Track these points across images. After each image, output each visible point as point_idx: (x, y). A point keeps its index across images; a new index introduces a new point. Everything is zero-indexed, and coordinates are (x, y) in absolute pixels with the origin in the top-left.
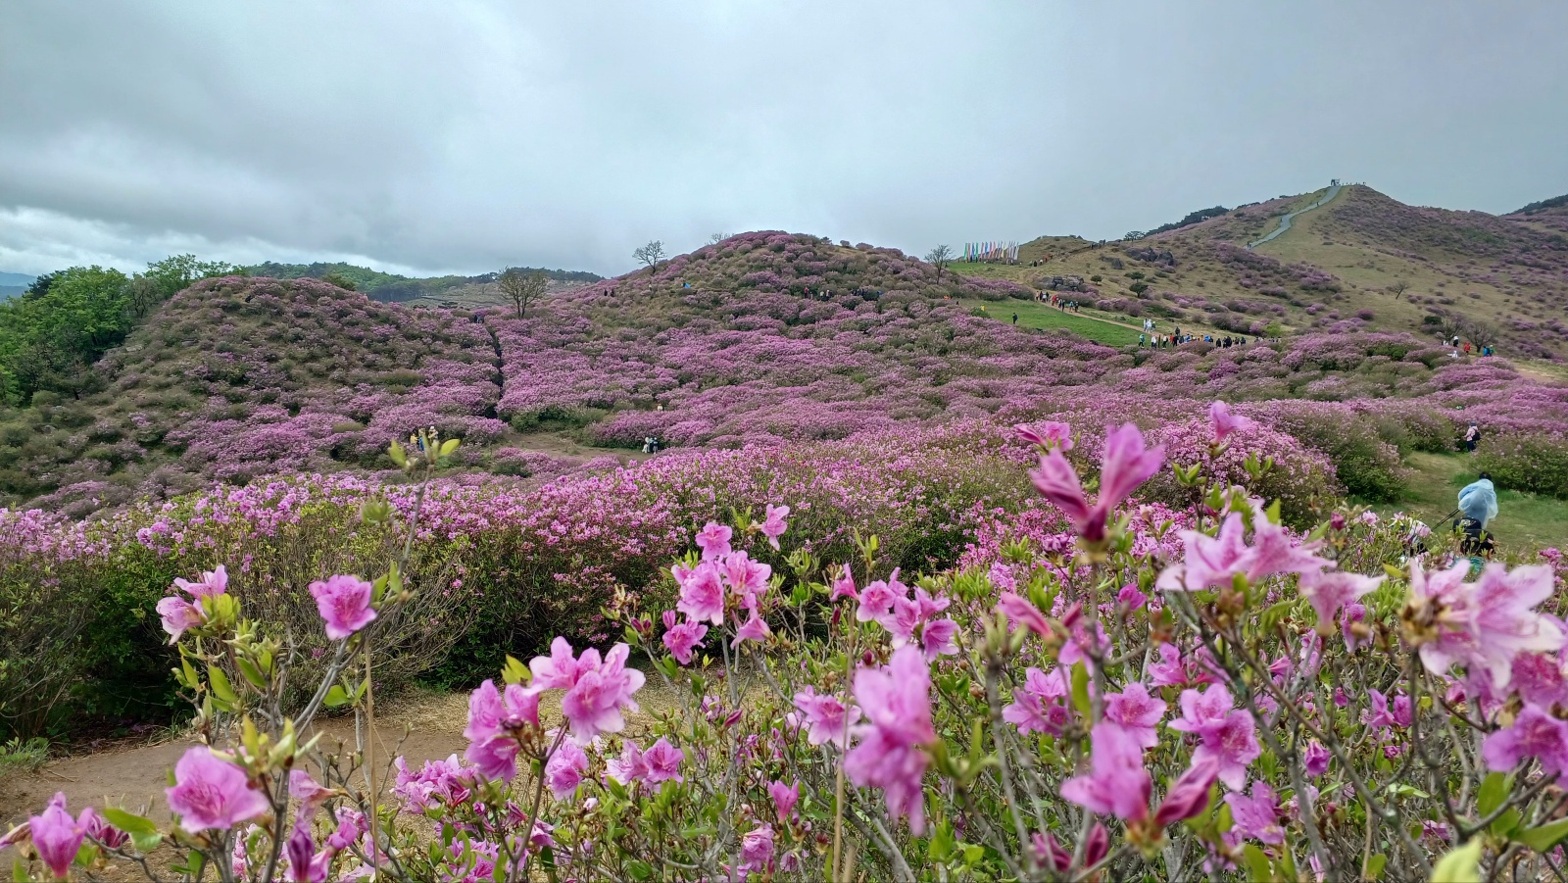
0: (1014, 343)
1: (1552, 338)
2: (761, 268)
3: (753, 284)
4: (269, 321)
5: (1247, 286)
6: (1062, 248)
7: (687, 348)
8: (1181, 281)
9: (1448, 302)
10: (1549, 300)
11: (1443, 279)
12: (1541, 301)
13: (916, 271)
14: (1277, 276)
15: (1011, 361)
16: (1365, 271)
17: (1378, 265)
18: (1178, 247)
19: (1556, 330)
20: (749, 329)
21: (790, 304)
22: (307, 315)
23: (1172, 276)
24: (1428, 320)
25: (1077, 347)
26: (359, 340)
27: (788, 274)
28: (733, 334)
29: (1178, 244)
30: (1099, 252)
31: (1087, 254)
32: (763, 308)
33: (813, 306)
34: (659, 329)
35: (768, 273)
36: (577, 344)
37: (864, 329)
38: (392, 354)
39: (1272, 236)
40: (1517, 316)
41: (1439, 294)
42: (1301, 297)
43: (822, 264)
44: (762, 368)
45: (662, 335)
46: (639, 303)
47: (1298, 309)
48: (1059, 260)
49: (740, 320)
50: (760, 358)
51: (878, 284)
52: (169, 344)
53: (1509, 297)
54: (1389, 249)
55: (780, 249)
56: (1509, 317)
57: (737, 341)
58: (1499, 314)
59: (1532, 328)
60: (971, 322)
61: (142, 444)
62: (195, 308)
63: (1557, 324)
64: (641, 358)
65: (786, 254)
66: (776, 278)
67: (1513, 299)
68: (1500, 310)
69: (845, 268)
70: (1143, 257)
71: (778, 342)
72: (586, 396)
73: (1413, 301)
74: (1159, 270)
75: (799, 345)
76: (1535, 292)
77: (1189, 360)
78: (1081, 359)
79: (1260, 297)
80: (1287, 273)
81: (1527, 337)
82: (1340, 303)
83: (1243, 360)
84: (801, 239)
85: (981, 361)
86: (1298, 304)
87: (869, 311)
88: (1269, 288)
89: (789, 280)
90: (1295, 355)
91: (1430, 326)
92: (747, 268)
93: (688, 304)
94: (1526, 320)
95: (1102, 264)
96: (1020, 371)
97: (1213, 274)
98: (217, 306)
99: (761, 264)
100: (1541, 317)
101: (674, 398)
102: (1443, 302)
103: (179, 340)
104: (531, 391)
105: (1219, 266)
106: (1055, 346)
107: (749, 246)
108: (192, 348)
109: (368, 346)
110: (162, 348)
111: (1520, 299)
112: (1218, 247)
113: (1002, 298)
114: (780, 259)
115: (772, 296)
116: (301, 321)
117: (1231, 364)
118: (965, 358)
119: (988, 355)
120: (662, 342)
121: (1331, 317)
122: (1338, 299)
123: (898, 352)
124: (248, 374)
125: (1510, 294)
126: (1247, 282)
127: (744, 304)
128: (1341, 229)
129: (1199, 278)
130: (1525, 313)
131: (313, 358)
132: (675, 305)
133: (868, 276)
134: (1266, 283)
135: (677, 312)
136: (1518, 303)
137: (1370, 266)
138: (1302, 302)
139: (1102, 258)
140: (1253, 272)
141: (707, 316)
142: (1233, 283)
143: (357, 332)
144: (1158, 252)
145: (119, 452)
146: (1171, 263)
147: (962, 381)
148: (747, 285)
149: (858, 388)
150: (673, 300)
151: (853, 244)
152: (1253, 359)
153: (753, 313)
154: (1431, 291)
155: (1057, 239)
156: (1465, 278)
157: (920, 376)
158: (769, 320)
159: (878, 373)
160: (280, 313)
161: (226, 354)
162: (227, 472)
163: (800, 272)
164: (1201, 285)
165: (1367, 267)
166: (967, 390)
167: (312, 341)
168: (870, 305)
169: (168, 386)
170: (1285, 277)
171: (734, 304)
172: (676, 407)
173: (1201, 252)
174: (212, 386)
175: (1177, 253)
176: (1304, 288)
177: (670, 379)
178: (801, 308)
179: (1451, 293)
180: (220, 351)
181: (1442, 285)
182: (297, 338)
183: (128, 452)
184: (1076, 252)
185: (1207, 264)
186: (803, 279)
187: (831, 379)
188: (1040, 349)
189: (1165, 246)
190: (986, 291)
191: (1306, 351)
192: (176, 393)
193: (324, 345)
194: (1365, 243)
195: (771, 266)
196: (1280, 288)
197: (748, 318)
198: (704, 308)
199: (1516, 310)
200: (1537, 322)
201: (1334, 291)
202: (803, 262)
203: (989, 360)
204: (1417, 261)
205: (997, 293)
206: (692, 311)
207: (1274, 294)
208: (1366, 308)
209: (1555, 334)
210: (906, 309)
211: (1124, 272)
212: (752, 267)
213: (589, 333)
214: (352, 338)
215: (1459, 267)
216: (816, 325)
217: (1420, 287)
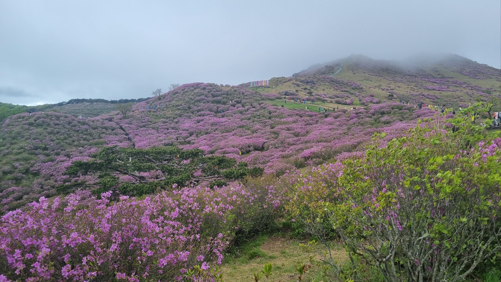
0: (289, 114)
1: (423, 98)
2: (200, 96)
3: (199, 101)
4: (46, 128)
5: (336, 89)
6: (280, 81)
7: (187, 124)
8: (318, 89)
9: (393, 89)
10: (418, 86)
11: (389, 82)
12: (417, 87)
13: (248, 93)
14: (345, 86)
15: (290, 119)
16: (367, 81)
17: (370, 79)
18: (314, 79)
19: (423, 95)
20: (204, 116)
21: (214, 106)
22: (58, 124)
23: (315, 88)
24: (390, 95)
25: (307, 113)
26: (78, 131)
27: (210, 97)
28: (200, 118)
29: (314, 77)
30: (292, 82)
31: (289, 83)
32: (206, 109)
33: (222, 107)
34: (174, 118)
35: (203, 97)
36: (149, 126)
37: (241, 113)
38: (91, 135)
39: (337, 72)
40: (412, 92)
41: (389, 87)
42: (352, 91)
43: (220, 93)
44: (215, 128)
45: (176, 120)
46: (163, 110)
47: (353, 95)
48: (280, 85)
49: (199, 113)
50: (212, 125)
51: (239, 98)
52: (14, 139)
53: (408, 86)
54: (372, 74)
55: (204, 89)
56: (410, 92)
57: (202, 120)
58: (407, 92)
59: (417, 95)
60: (274, 108)
61: (24, 173)
62: (17, 125)
63: (423, 93)
64: (173, 128)
65: (207, 90)
66: (206, 98)
67: (410, 87)
68: (407, 90)
69: (227, 93)
70: (305, 82)
71: (216, 119)
72: (163, 142)
73: (383, 90)
74: (311, 86)
75: (223, 120)
76: (414, 84)
77: (341, 115)
78: (310, 117)
79: (341, 92)
80: (347, 84)
81: (416, 98)
82: (364, 92)
83: (358, 113)
84: (210, 85)
85: (282, 120)
86: (352, 94)
87: (240, 107)
88: (343, 89)
89: (211, 99)
90: (372, 111)
91: (390, 97)
92: (195, 96)
93: (180, 109)
94: (415, 93)
95: (294, 85)
96: (294, 122)
97: (326, 86)
98: (25, 124)
99: (200, 94)
100: (418, 91)
101: (192, 140)
102: (391, 89)
103: (17, 137)
104: (145, 142)
105: (327, 84)
106: (301, 113)
107: (193, 88)
108: (22, 139)
109: (82, 133)
110: (11, 140)
111: (411, 87)
112: (326, 78)
113: (275, 100)
114: (206, 92)
115: (207, 104)
116: (57, 126)
117: (355, 115)
118: (278, 120)
119: (283, 118)
120: (177, 123)
121: (363, 97)
122: (363, 91)
123: (256, 119)
124: (47, 146)
125: (408, 85)
126: (336, 88)
127: (199, 108)
128: (357, 68)
129: (322, 88)
130: (414, 91)
131: (65, 139)
132: (176, 110)
133: (235, 96)
134: (342, 88)
135: (177, 112)
136: (411, 88)
137: (368, 80)
138: (353, 93)
139: (293, 84)
140: (337, 85)
141: (188, 113)
142: (332, 89)
143: (77, 128)
144: (309, 80)
145: (16, 176)
146: (314, 84)
147: (280, 126)
148: (197, 101)
149: (249, 132)
150: (175, 109)
151: (224, 85)
152: (360, 113)
153: (203, 110)
154: (386, 86)
155: (278, 78)
156: (395, 81)
157: (266, 126)
158: (209, 112)
159: (253, 126)
160: (49, 125)
161: (37, 140)
162: (62, 179)
163: (214, 96)
164: (323, 90)
165: (367, 80)
166: (283, 129)
167: (63, 133)
168: (239, 105)
169: (20, 153)
170: (347, 86)
171: (195, 108)
172: (193, 143)
173: (321, 80)
174: (37, 152)
175: (315, 80)
176: (353, 89)
177: (187, 134)
178: (218, 108)
179: (392, 86)
180: (34, 139)
181: (389, 84)
182: (58, 133)
183: (19, 176)
184: (285, 82)
185: (323, 83)
186: (215, 98)
187: (239, 129)
188: (297, 115)
189: (310, 78)
190: (270, 98)
191: (375, 109)
192: (25, 155)
193: (67, 134)
194: (364, 72)
195: (203, 94)
196: (346, 89)
197: (202, 112)
198: (185, 110)
199: (411, 90)
200: (418, 93)
201: (361, 89)
202: (213, 93)
203: (285, 119)
204: (381, 77)
205: (273, 98)
206: (182, 111)
207: (345, 91)
208: (371, 93)
209: (423, 97)
210: (251, 105)
211: (301, 88)
212: (197, 95)
213: (150, 122)
214: (75, 131)
215: (392, 78)
216: (225, 113)
217: (384, 85)
